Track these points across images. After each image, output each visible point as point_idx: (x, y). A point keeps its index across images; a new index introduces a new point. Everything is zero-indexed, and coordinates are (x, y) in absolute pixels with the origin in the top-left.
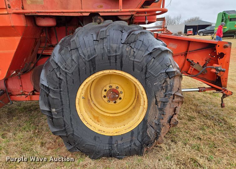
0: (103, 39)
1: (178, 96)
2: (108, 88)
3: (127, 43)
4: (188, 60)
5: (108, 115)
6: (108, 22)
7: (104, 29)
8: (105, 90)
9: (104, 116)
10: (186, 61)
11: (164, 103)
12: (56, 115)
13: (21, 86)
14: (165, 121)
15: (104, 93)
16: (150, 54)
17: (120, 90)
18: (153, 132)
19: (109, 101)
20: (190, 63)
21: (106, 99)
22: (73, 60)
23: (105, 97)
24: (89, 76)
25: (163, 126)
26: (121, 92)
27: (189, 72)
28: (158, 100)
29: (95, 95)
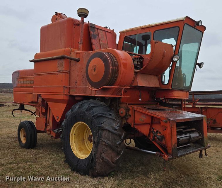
1: (104, 142)
4: (153, 128)
14: (98, 156)
28: (96, 141)
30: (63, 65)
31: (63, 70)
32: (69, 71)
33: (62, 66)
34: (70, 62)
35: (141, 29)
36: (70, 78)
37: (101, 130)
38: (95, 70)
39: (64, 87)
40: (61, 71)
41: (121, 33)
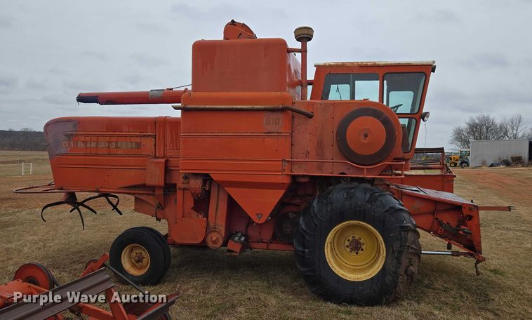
0: (351, 198)
1: (412, 248)
2: (351, 239)
3: (369, 201)
4: (437, 219)
5: (349, 266)
6: (355, 184)
7: (353, 191)
8: (348, 240)
9: (345, 266)
10: (436, 221)
11: (400, 253)
12: (308, 255)
13: (260, 233)
14: (401, 271)
15: (347, 243)
16: (387, 211)
17: (362, 241)
18: (391, 278)
19: (351, 252)
20: (440, 223)
21: (348, 249)
22: (328, 211)
23: (347, 246)
24: (338, 224)
25: (401, 275)
26: (363, 244)
27: (439, 232)
28: (395, 249)
29: (338, 245)
30: (281, 122)
31: (278, 131)
32: (290, 132)
33: (278, 123)
34: (293, 117)
35: (360, 67)
36: (292, 145)
37: (404, 232)
38: (366, 136)
39: (284, 160)
40: (273, 133)
41: (318, 67)
